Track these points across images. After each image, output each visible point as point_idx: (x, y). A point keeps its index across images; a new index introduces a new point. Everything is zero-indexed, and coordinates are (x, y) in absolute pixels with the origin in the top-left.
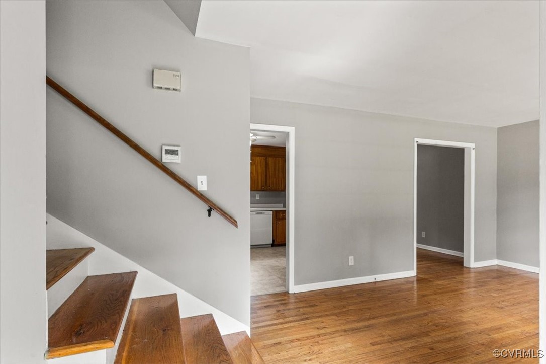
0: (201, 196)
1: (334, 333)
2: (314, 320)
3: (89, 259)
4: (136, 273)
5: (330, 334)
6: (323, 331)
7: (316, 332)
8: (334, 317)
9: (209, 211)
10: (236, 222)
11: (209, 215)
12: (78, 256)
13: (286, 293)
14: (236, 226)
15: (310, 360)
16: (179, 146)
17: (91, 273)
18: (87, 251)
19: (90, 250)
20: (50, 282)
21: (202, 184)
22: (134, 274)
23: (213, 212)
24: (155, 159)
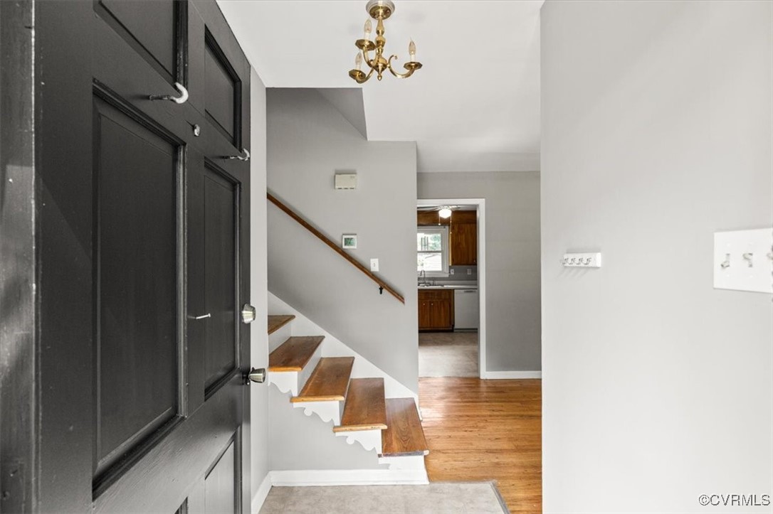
0: (373, 276)
1: (508, 416)
2: (494, 404)
3: (292, 324)
4: (324, 337)
5: (504, 416)
6: (495, 413)
7: (489, 413)
8: (519, 404)
9: (381, 289)
10: (403, 298)
11: (381, 293)
12: (285, 320)
13: (478, 379)
14: (403, 302)
15: (471, 431)
16: (355, 234)
17: (293, 334)
18: (288, 318)
19: (293, 317)
20: (270, 331)
21: (375, 266)
22: (323, 337)
23: (384, 290)
24: (336, 246)
